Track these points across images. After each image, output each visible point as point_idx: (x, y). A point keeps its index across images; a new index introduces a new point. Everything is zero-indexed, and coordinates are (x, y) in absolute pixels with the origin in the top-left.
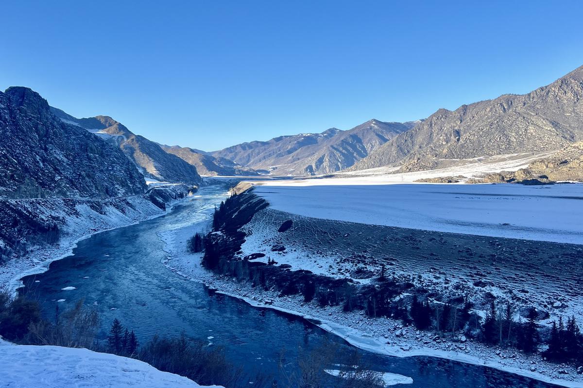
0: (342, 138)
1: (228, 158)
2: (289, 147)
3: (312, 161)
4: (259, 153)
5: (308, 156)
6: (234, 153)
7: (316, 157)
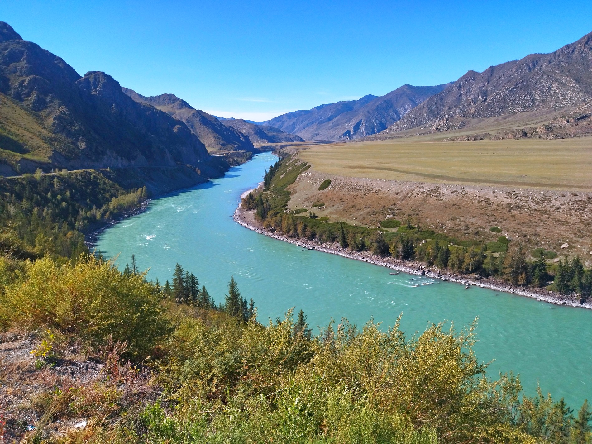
0: (377, 104)
1: (276, 127)
2: (330, 115)
3: (350, 126)
4: (302, 122)
5: (347, 122)
6: (281, 122)
7: (354, 121)
